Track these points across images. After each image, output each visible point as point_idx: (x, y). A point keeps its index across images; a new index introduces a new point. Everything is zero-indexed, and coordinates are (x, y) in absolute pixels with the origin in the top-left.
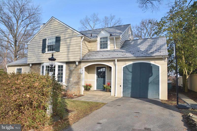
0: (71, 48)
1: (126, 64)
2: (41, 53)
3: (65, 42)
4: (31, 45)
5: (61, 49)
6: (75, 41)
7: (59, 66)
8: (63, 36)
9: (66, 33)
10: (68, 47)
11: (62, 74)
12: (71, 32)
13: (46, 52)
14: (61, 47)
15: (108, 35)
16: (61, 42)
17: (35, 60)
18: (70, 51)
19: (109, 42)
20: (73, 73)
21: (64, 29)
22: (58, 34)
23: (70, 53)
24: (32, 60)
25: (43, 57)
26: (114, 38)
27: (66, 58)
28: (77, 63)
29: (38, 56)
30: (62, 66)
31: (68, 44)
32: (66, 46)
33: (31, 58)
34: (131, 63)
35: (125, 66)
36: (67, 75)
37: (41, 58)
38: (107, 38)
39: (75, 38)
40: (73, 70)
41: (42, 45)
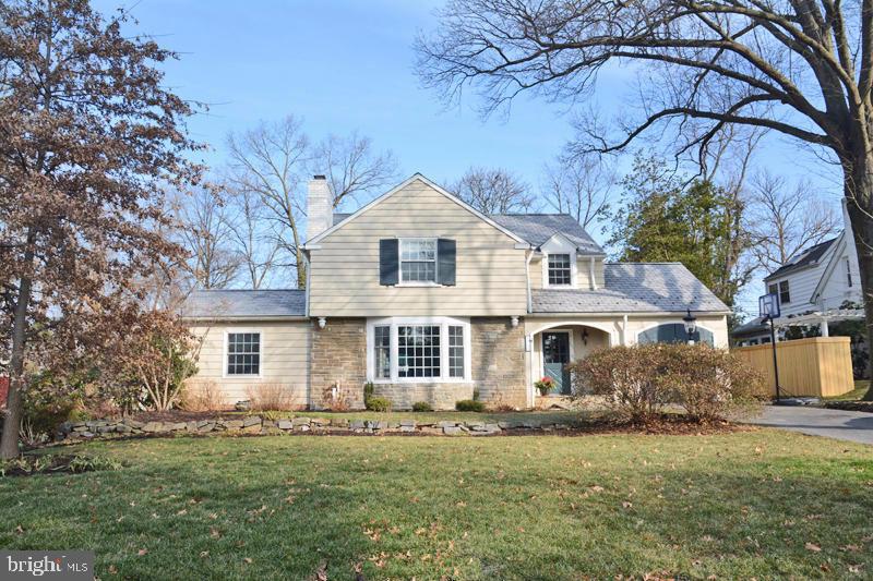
0: (493, 278)
1: (643, 327)
2: (377, 284)
3: (469, 259)
4: (324, 252)
5: (458, 278)
6: (507, 258)
7: (451, 329)
8: (465, 239)
9: (475, 232)
10: (485, 275)
11: (461, 352)
12: (494, 232)
13: (401, 283)
14: (458, 272)
15: (571, 250)
16: (458, 258)
17: (349, 306)
18: (493, 285)
19: (574, 269)
20: (498, 347)
21: (467, 220)
22: (445, 232)
23: (492, 292)
24: (334, 306)
25: (388, 299)
26: (593, 260)
27: (482, 306)
28: (515, 322)
29: (362, 292)
30: (460, 329)
31: (484, 265)
32: (476, 272)
33: (328, 299)
34: (655, 324)
35: (642, 330)
36: (478, 355)
37: (378, 299)
38: (567, 256)
39: (506, 251)
40: (498, 340)
41: (378, 259)
